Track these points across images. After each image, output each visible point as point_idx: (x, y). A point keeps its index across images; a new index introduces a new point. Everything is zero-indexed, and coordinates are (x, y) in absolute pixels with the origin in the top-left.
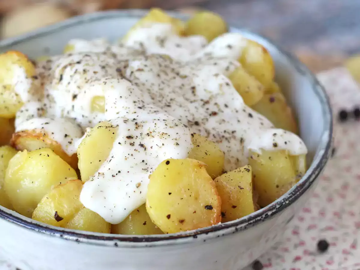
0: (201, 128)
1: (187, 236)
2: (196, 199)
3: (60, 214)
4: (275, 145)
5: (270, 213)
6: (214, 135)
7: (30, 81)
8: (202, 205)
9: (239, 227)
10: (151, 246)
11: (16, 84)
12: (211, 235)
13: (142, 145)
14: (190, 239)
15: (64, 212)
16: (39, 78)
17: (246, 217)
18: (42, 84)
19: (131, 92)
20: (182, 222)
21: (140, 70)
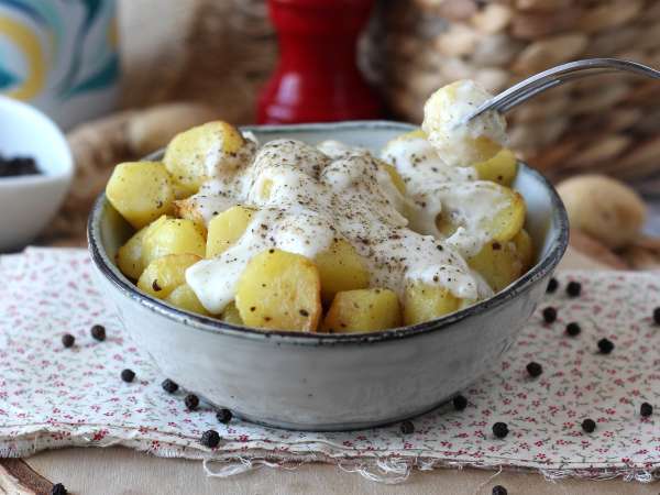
1: (259, 332)
2: (293, 299)
3: (159, 284)
4: (436, 279)
5: (371, 339)
6: (376, 258)
7: (223, 155)
8: (298, 308)
9: (325, 341)
11: (208, 156)
12: (287, 339)
14: (263, 337)
16: (238, 157)
17: (338, 334)
18: (238, 167)
19: (301, 185)
20: (268, 319)
21: (335, 170)
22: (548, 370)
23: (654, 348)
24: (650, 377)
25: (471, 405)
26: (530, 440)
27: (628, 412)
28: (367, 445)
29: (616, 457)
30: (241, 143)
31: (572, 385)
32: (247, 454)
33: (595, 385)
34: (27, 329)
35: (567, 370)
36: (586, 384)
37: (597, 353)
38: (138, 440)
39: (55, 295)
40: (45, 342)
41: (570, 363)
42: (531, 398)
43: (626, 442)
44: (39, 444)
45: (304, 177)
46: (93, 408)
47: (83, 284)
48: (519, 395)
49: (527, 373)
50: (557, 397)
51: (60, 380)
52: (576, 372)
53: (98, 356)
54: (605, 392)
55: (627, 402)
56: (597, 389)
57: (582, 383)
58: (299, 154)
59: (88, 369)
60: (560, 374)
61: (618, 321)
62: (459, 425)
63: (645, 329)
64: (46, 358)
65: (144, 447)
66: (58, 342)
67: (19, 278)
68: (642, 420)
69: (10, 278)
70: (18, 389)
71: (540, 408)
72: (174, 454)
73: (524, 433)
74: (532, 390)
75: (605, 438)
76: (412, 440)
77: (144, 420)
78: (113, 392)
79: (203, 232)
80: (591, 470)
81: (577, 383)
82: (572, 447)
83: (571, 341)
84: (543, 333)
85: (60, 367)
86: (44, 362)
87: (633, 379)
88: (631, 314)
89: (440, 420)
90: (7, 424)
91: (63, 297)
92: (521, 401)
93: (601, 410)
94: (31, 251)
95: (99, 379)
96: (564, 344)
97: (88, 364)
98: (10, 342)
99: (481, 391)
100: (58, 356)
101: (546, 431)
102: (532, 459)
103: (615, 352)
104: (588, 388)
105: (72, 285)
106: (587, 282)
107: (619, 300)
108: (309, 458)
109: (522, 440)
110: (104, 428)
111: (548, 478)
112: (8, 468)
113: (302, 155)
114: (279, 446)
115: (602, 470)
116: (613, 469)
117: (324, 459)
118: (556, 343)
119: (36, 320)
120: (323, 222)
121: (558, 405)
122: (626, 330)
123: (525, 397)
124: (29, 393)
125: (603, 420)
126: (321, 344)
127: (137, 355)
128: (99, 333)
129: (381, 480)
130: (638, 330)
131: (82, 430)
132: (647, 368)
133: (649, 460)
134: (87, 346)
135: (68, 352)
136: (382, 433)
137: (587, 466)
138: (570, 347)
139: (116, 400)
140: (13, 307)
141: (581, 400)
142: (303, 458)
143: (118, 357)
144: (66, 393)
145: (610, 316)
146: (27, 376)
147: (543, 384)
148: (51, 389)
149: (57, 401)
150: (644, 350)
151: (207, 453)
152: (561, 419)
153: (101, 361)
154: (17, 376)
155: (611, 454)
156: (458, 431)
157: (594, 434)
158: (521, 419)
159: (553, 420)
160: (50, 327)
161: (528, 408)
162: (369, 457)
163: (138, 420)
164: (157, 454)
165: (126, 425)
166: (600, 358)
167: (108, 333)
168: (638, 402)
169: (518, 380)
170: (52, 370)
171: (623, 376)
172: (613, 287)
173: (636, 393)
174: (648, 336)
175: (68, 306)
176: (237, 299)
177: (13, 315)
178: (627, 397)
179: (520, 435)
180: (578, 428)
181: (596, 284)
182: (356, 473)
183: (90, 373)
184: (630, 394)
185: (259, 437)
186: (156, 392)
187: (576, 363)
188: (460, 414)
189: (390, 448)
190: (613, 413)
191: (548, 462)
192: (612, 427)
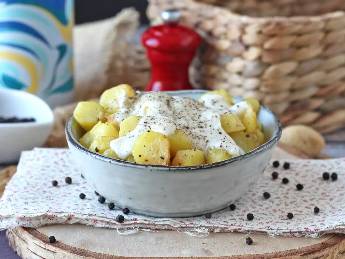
0: (188, 131)
1: (143, 165)
2: (158, 152)
3: (98, 148)
4: (221, 146)
5: (192, 168)
7: (126, 98)
8: (160, 156)
9: (171, 169)
10: (125, 166)
11: (119, 99)
12: (155, 168)
13: (149, 127)
14: (144, 167)
15: (101, 148)
16: (133, 99)
18: (134, 102)
19: (161, 107)
20: (146, 160)
21: (177, 102)
22: (273, 196)
23: (322, 188)
24: (319, 199)
25: (237, 209)
26: (264, 221)
27: (308, 212)
28: (190, 222)
29: (302, 227)
30: (135, 94)
31: (284, 201)
32: (136, 226)
33: (294, 202)
34: (36, 179)
35: (282, 197)
36: (291, 201)
37: (296, 190)
38: (87, 220)
39: (48, 167)
40: (44, 184)
41: (283, 194)
42: (265, 206)
43: (307, 222)
44: (43, 222)
45: (162, 103)
46: (67, 207)
47: (61, 163)
48: (260, 205)
49: (264, 197)
50: (277, 206)
51: (52, 198)
52: (286, 197)
53: (69, 190)
54: (299, 204)
55: (308, 208)
56: (295, 203)
57: (288, 201)
58: (160, 95)
59: (64, 194)
60: (279, 198)
61: (307, 178)
62: (232, 216)
63: (319, 181)
64: (45, 190)
65: (90, 223)
66: (51, 184)
67: (31, 160)
68: (315, 215)
69: (27, 160)
70: (33, 201)
71: (269, 210)
72: (104, 225)
73: (261, 219)
74: (266, 203)
75: (297, 221)
76: (211, 220)
77: (90, 212)
78: (76, 202)
79: (117, 128)
80: (290, 232)
81: (286, 201)
82: (282, 224)
83: (284, 186)
84: (272, 183)
85: (51, 194)
86: (44, 191)
87: (311, 200)
88: (312, 176)
89: (224, 214)
90: (29, 213)
91: (52, 168)
92: (261, 207)
93: (297, 211)
94: (37, 149)
95: (70, 198)
96: (281, 187)
97: (64, 193)
98: (28, 184)
99: (242, 204)
100: (51, 190)
101: (271, 218)
102: (264, 228)
103: (304, 190)
104: (291, 203)
105: (56, 163)
106: (293, 164)
107: (307, 171)
108: (164, 228)
109: (260, 221)
110: (72, 214)
111: (271, 236)
112: (28, 232)
113: (162, 96)
114: (151, 222)
115: (296, 232)
116: (300, 232)
117: (171, 228)
118: (277, 187)
119: (40, 176)
120: (171, 121)
121: (277, 209)
122: (310, 182)
123: (262, 206)
124: (38, 202)
125: (297, 214)
126: (170, 170)
127: (86, 189)
128: (69, 181)
129: (196, 236)
130: (315, 182)
131: (62, 215)
132: (318, 196)
133: (316, 228)
134: (64, 186)
135: (55, 188)
136: (197, 218)
137: (289, 231)
138: (284, 188)
139: (77, 205)
140: (29, 171)
141: (287, 207)
142: (161, 227)
143: (77, 190)
144: (55, 202)
145: (303, 177)
146: (36, 196)
147: (270, 201)
148: (48, 201)
149: (51, 205)
150: (317, 189)
151: (119, 225)
152: (278, 214)
153: (70, 192)
154: (32, 196)
155: (300, 226)
156: (231, 218)
157: (293, 219)
158: (260, 214)
159: (274, 214)
160: (46, 179)
161: (263, 210)
162: (191, 227)
163: (87, 212)
164: (96, 226)
165: (82, 213)
166: (298, 192)
167: (73, 181)
168: (313, 208)
169: (259, 200)
170: (48, 194)
171: (308, 199)
172: (305, 166)
173: (312, 205)
174: (320, 184)
175: (55, 171)
176: (133, 152)
177: (29, 174)
178: (309, 206)
179: (259, 220)
180: (286, 217)
181: (297, 164)
182: (185, 234)
183: (65, 196)
184: (310, 205)
185: (142, 219)
186: (95, 203)
187: (286, 194)
188: (232, 212)
189: (201, 223)
190: (301, 212)
191: (271, 229)
192: (300, 217)
